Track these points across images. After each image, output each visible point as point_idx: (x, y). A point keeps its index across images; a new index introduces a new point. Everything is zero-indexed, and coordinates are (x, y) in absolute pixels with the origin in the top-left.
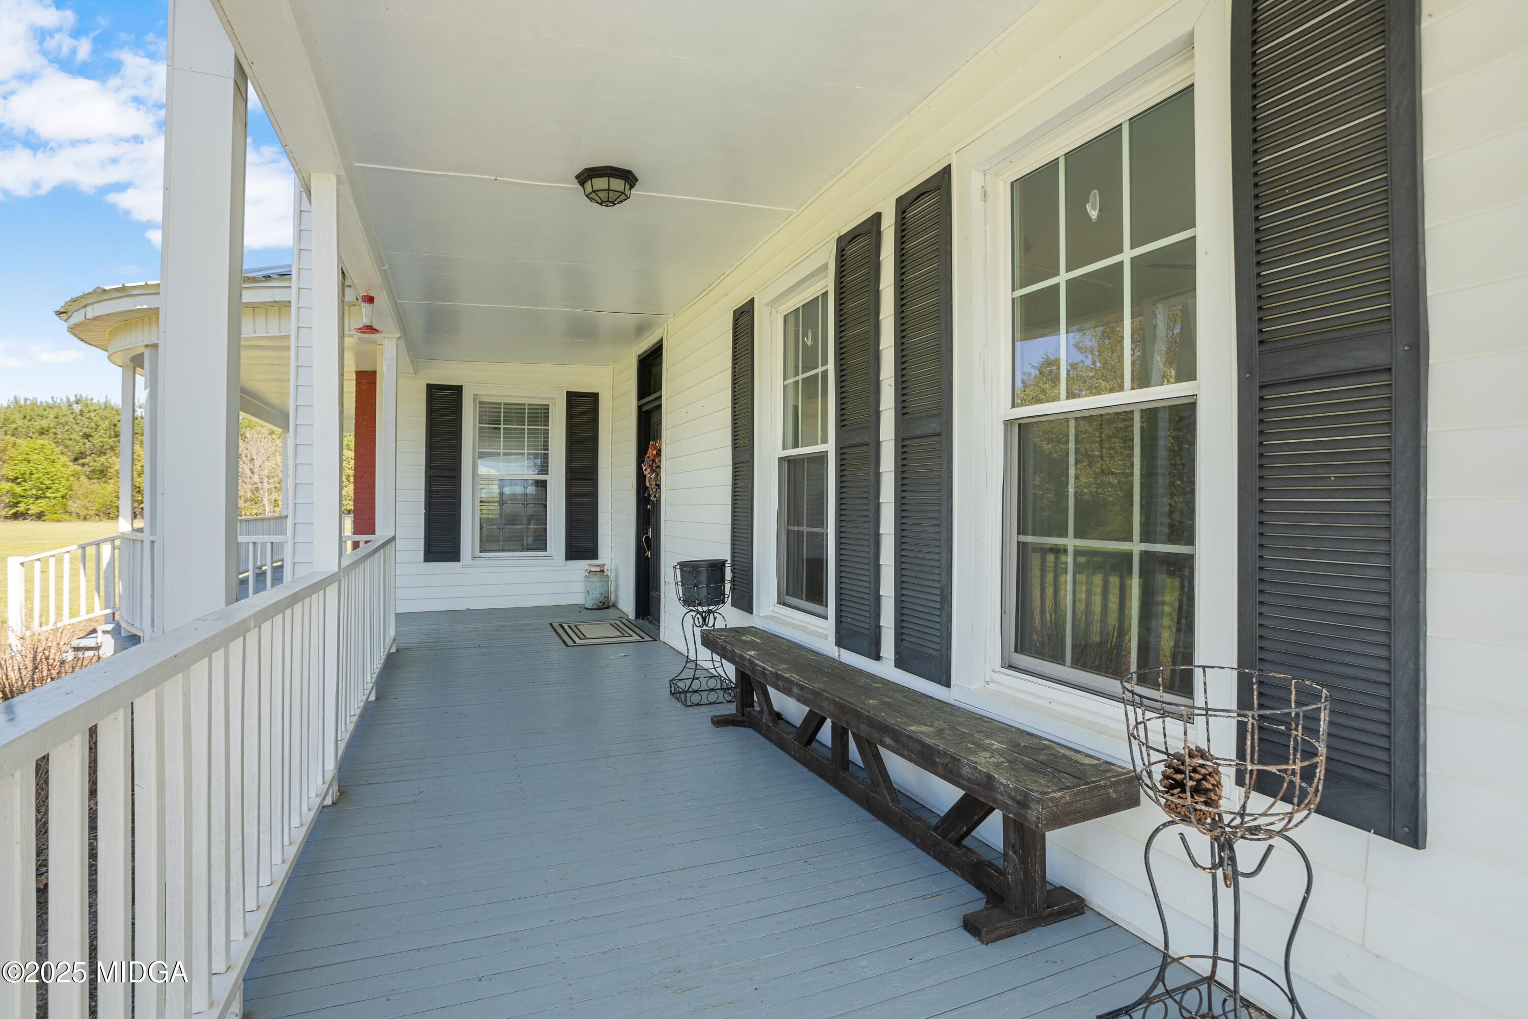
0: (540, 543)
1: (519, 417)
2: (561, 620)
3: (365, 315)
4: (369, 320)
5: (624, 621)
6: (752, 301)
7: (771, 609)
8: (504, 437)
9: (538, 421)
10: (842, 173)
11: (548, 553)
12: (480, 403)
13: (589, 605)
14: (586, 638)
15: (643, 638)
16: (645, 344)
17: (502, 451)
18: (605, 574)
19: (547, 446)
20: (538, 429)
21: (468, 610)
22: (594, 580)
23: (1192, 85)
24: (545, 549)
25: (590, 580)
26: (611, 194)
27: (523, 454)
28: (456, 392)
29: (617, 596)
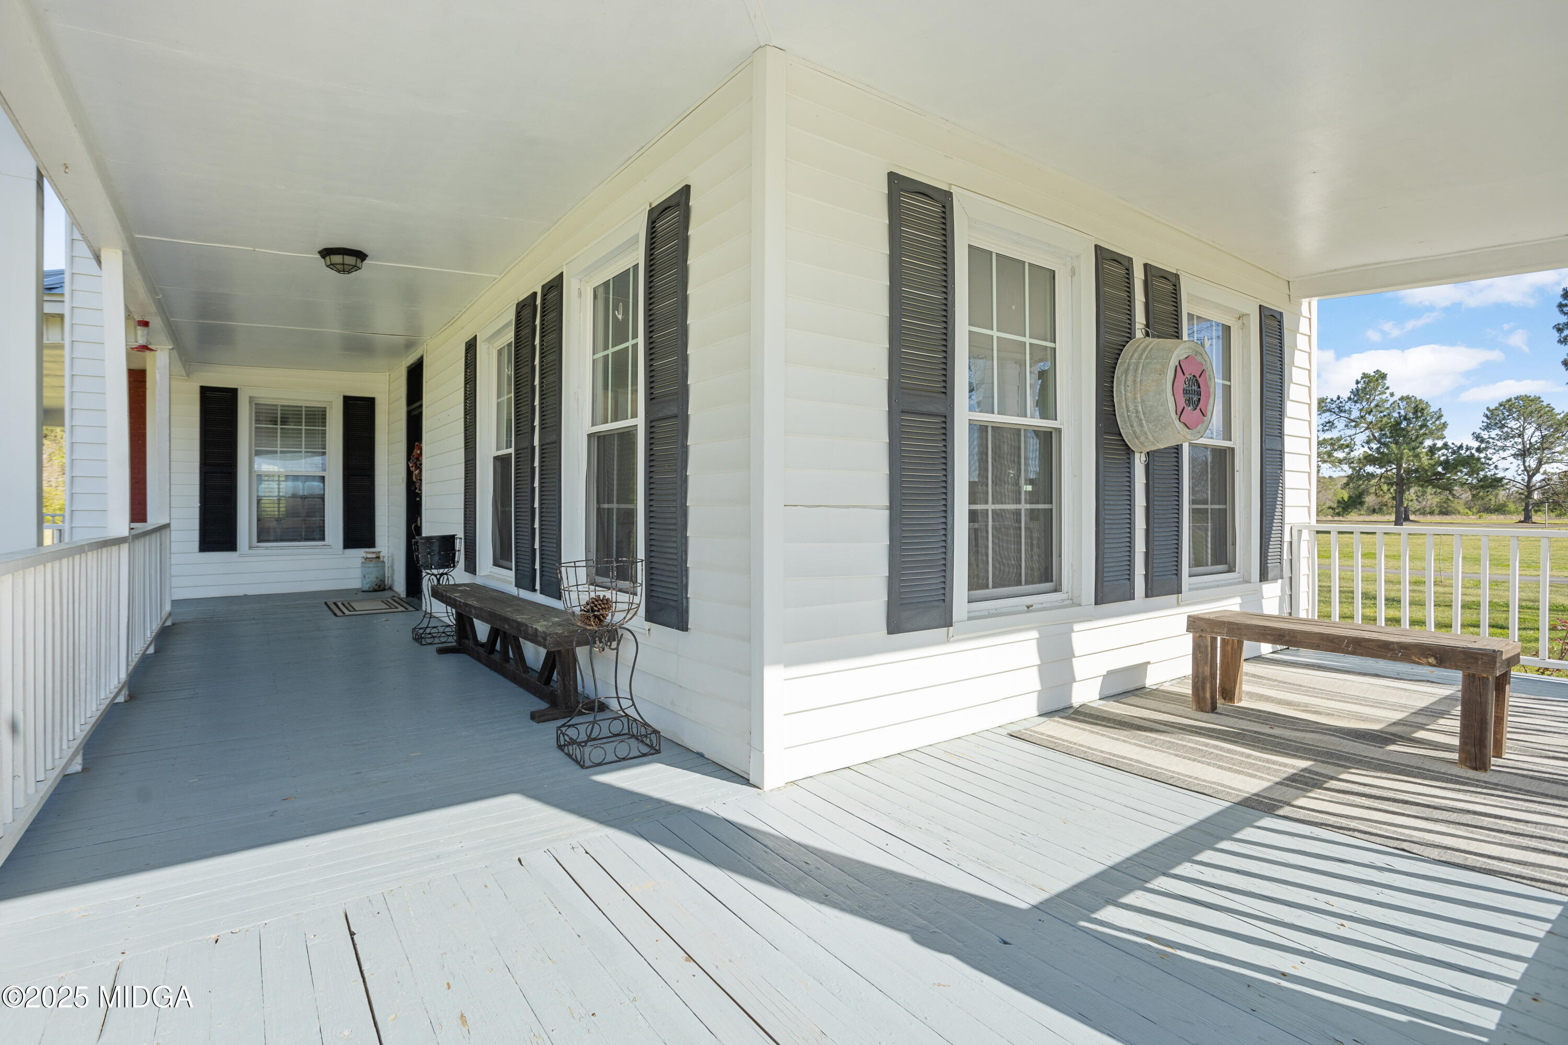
0: (316, 533)
1: (297, 418)
2: (334, 600)
3: (141, 337)
4: (145, 341)
5: (396, 599)
6: (475, 338)
7: (489, 570)
8: (281, 437)
9: (315, 422)
10: (521, 258)
11: (327, 541)
12: (256, 404)
13: (366, 588)
14: (355, 610)
15: (407, 609)
16: (411, 359)
17: (279, 449)
18: (381, 560)
19: (325, 445)
20: (315, 430)
21: (246, 596)
22: (371, 565)
23: (638, 264)
24: (323, 539)
25: (366, 565)
26: (346, 267)
27: (301, 452)
28: (232, 394)
29: (393, 580)
